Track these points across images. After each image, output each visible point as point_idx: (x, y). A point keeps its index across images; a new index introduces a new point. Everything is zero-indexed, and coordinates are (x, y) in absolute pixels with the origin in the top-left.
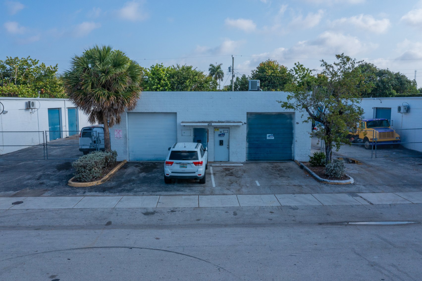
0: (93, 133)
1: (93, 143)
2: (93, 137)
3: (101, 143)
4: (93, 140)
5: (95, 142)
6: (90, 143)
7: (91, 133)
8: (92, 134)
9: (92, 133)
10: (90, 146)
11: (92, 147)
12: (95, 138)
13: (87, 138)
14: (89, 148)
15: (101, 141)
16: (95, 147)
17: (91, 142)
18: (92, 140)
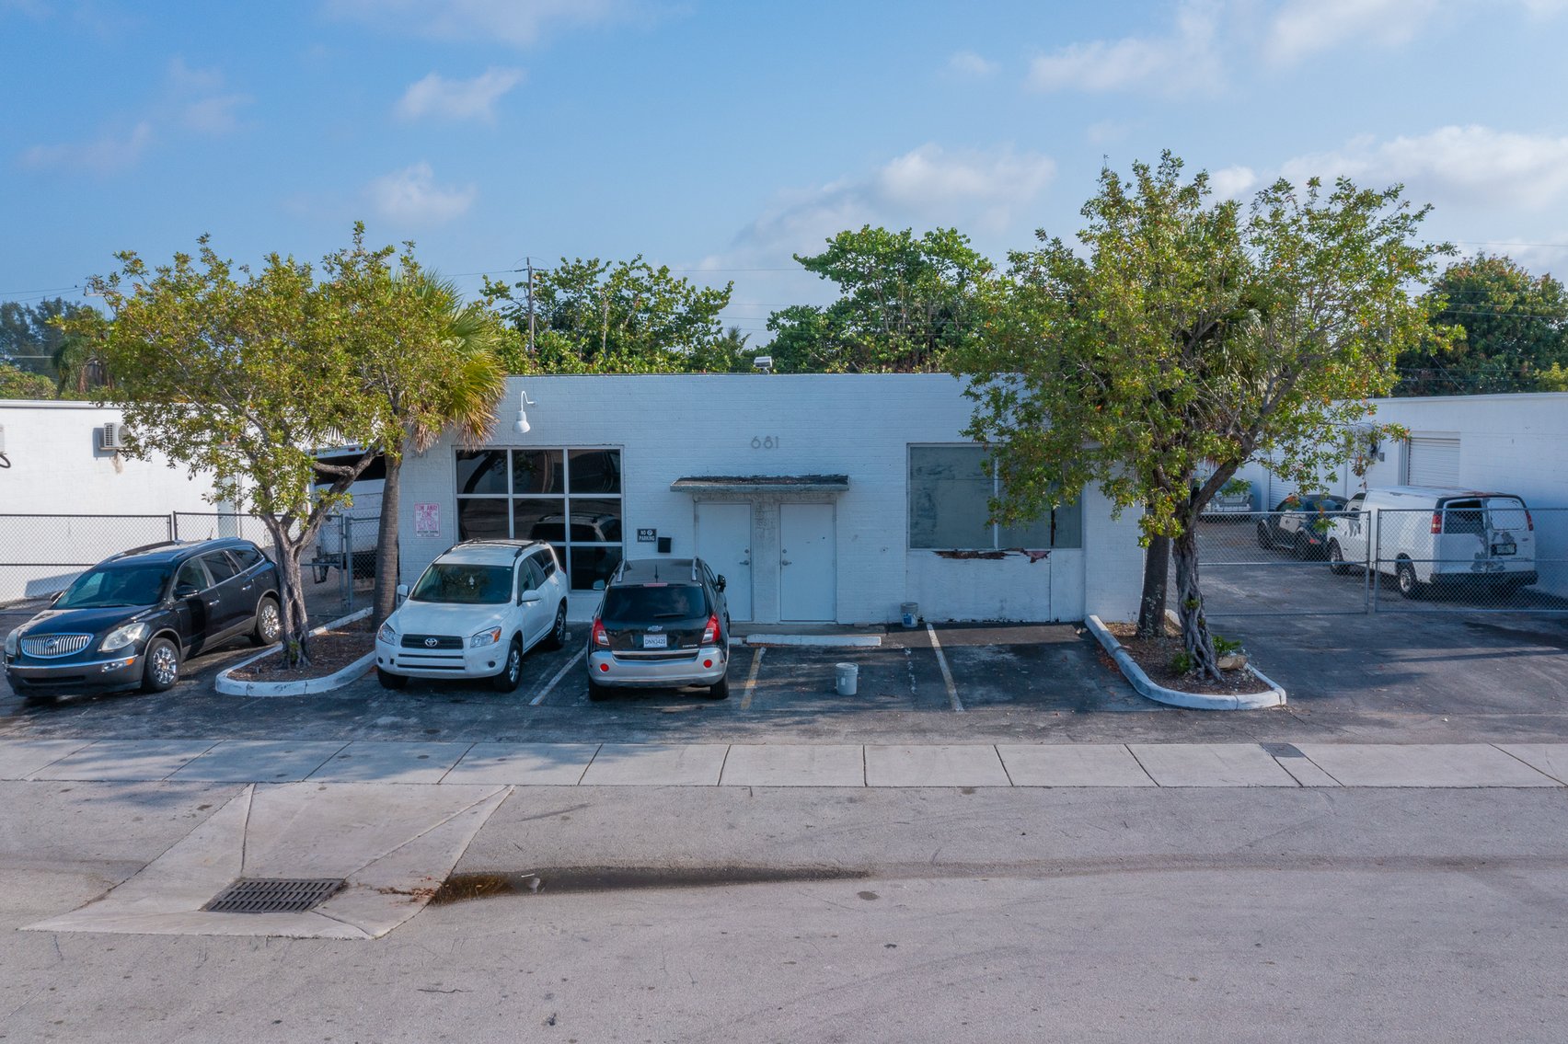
0: (1487, 517)
1: (1489, 555)
2: (1490, 534)
3: (1518, 552)
4: (1490, 543)
5: (1494, 549)
6: (1477, 554)
7: (1481, 515)
8: (1485, 521)
9: (1484, 515)
10: (1477, 564)
11: (1483, 570)
12: (1496, 534)
13: (1461, 535)
14: (1471, 571)
15: (1518, 548)
16: (1495, 567)
17: (1480, 549)
18: (1485, 543)
